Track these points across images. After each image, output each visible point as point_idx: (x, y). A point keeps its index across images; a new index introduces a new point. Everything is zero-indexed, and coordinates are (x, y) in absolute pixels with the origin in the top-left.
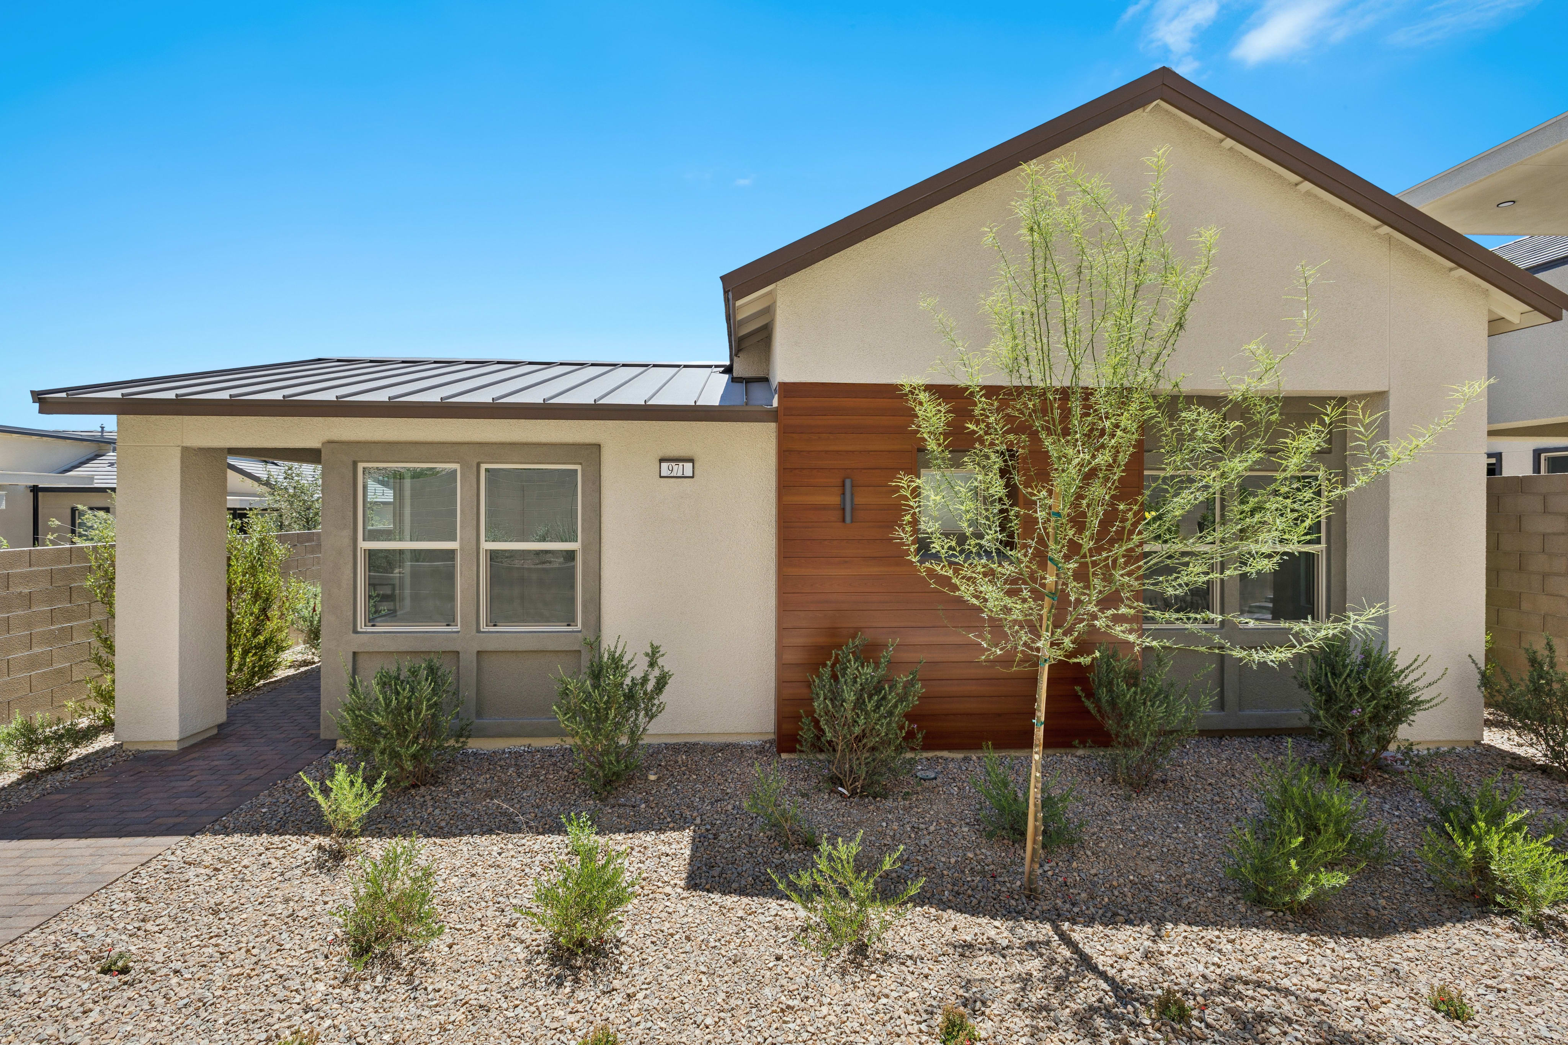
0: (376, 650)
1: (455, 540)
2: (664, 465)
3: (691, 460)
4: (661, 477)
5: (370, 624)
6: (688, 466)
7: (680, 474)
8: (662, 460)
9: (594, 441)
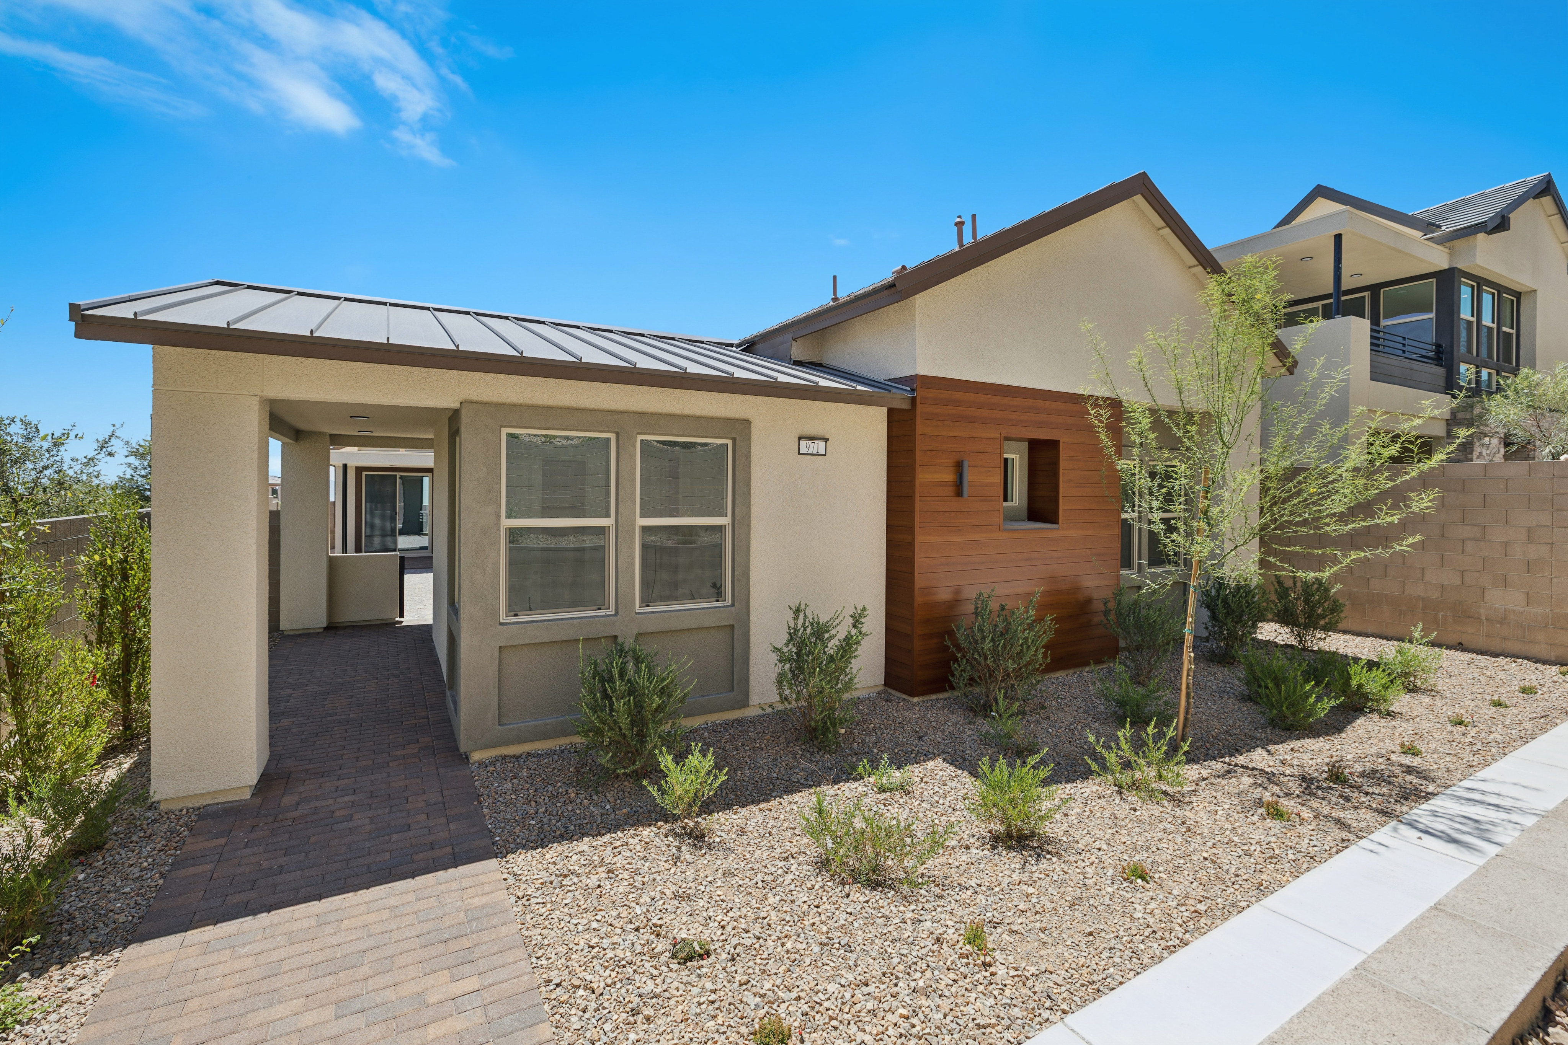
0: (527, 642)
1: (608, 515)
2: (803, 443)
3: (826, 440)
4: (799, 454)
5: (512, 614)
6: (822, 444)
7: (815, 452)
8: (800, 438)
9: (744, 417)
